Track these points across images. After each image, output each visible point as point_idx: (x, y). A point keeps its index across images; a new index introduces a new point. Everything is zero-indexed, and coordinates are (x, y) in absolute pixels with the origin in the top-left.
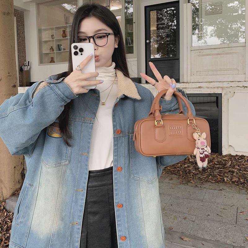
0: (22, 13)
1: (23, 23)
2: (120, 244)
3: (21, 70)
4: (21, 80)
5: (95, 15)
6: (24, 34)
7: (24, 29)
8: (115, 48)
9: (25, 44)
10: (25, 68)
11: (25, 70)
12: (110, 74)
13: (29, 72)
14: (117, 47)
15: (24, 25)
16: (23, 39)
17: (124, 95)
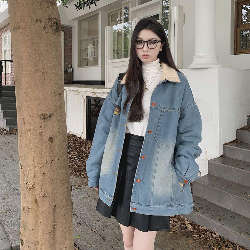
0: (70, 28)
1: (71, 36)
2: (135, 183)
3: (66, 71)
4: (66, 79)
5: (150, 29)
6: (71, 44)
7: (71, 40)
8: (160, 51)
9: (72, 51)
10: (69, 70)
11: (69, 71)
12: (154, 67)
13: (72, 73)
14: (161, 50)
15: (71, 37)
16: (70, 48)
17: (166, 80)
